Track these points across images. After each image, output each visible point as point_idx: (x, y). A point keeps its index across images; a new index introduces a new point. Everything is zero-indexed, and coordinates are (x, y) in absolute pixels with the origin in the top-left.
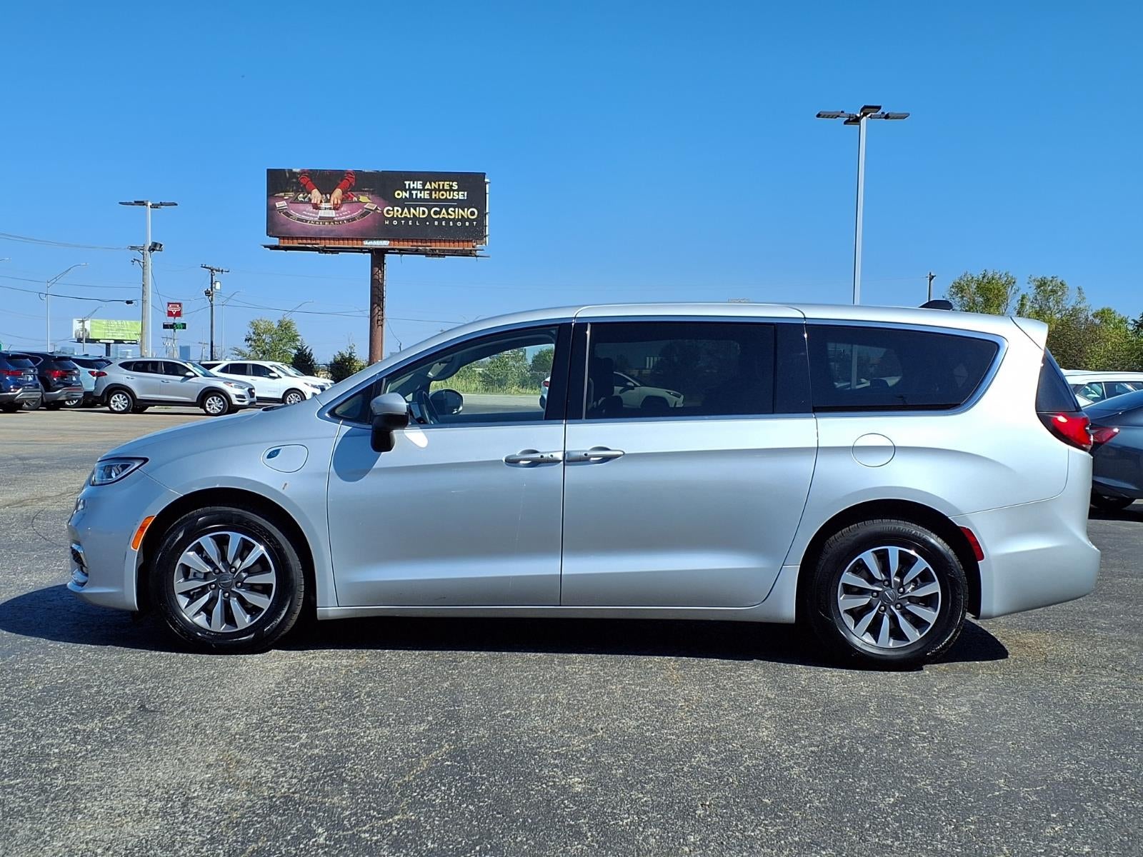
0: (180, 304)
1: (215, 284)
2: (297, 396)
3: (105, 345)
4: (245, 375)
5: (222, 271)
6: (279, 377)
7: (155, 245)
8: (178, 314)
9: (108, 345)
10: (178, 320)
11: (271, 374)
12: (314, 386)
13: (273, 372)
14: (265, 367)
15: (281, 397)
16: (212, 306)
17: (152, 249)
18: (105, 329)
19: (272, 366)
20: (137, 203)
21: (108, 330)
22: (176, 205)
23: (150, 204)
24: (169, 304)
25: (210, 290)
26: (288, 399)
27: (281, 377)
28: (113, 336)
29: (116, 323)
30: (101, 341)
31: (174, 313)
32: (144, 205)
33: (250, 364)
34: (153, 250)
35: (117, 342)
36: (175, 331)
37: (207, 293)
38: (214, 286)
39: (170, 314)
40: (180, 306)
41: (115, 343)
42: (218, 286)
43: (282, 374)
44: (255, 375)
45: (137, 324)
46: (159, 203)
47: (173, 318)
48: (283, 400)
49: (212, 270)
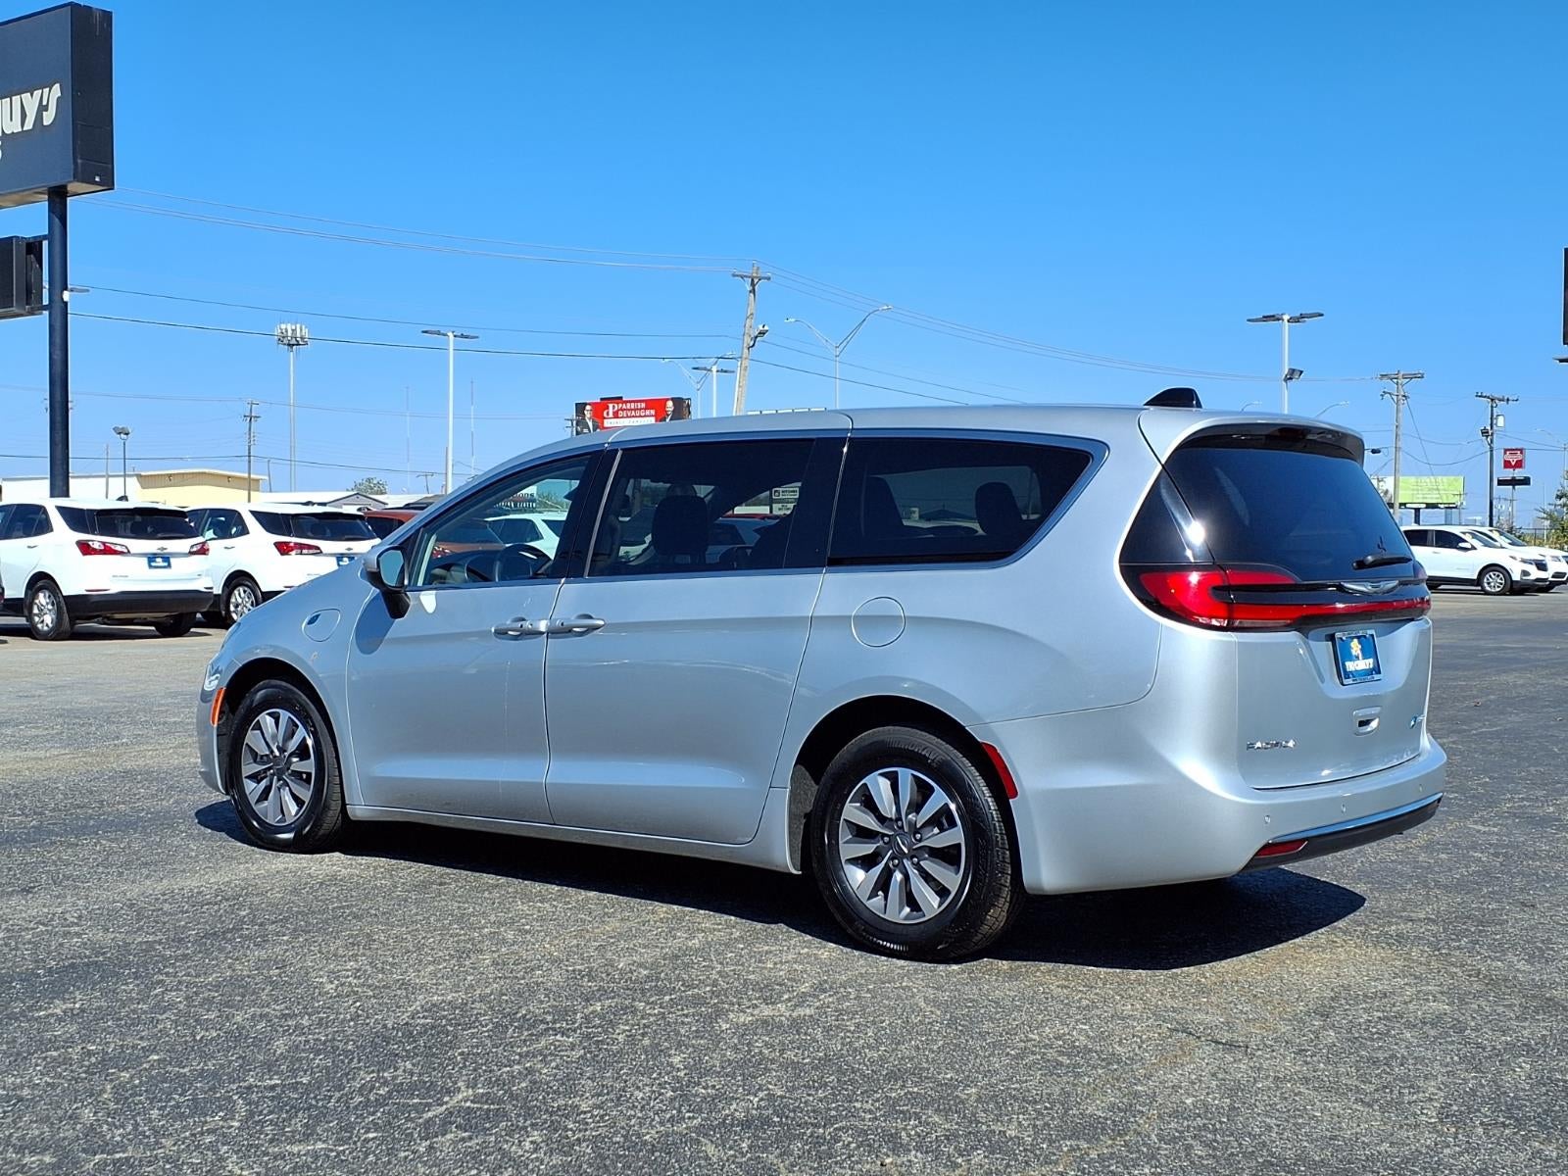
0: (1521, 450)
1: (1496, 419)
2: (1498, 576)
3: (1413, 511)
4: (1425, 545)
5: (1508, 400)
6: (1473, 548)
7: (1292, 371)
8: (1519, 464)
9: (1417, 510)
10: (1519, 474)
11: (1462, 545)
12: (1524, 561)
13: (1465, 541)
14: (1453, 534)
15: (1475, 577)
16: (1491, 451)
17: (1289, 378)
18: (1413, 490)
19: (1464, 533)
20: (1267, 318)
21: (1418, 490)
22: (1322, 315)
23: (1286, 317)
24: (1506, 450)
25: (1489, 428)
26: (1485, 580)
27: (1475, 549)
28: (1424, 498)
29: (1428, 480)
30: (1408, 506)
31: (1513, 464)
32: (1278, 320)
33: (1433, 531)
34: (1291, 379)
35: (1430, 506)
36: (1514, 488)
37: (1485, 433)
38: (1495, 421)
39: (1507, 465)
40: (1521, 453)
41: (1426, 508)
42: (1501, 421)
43: (1476, 543)
44: (1438, 545)
45: (1456, 481)
46: (1298, 315)
47: (1512, 470)
48: (1478, 582)
49: (1492, 400)
